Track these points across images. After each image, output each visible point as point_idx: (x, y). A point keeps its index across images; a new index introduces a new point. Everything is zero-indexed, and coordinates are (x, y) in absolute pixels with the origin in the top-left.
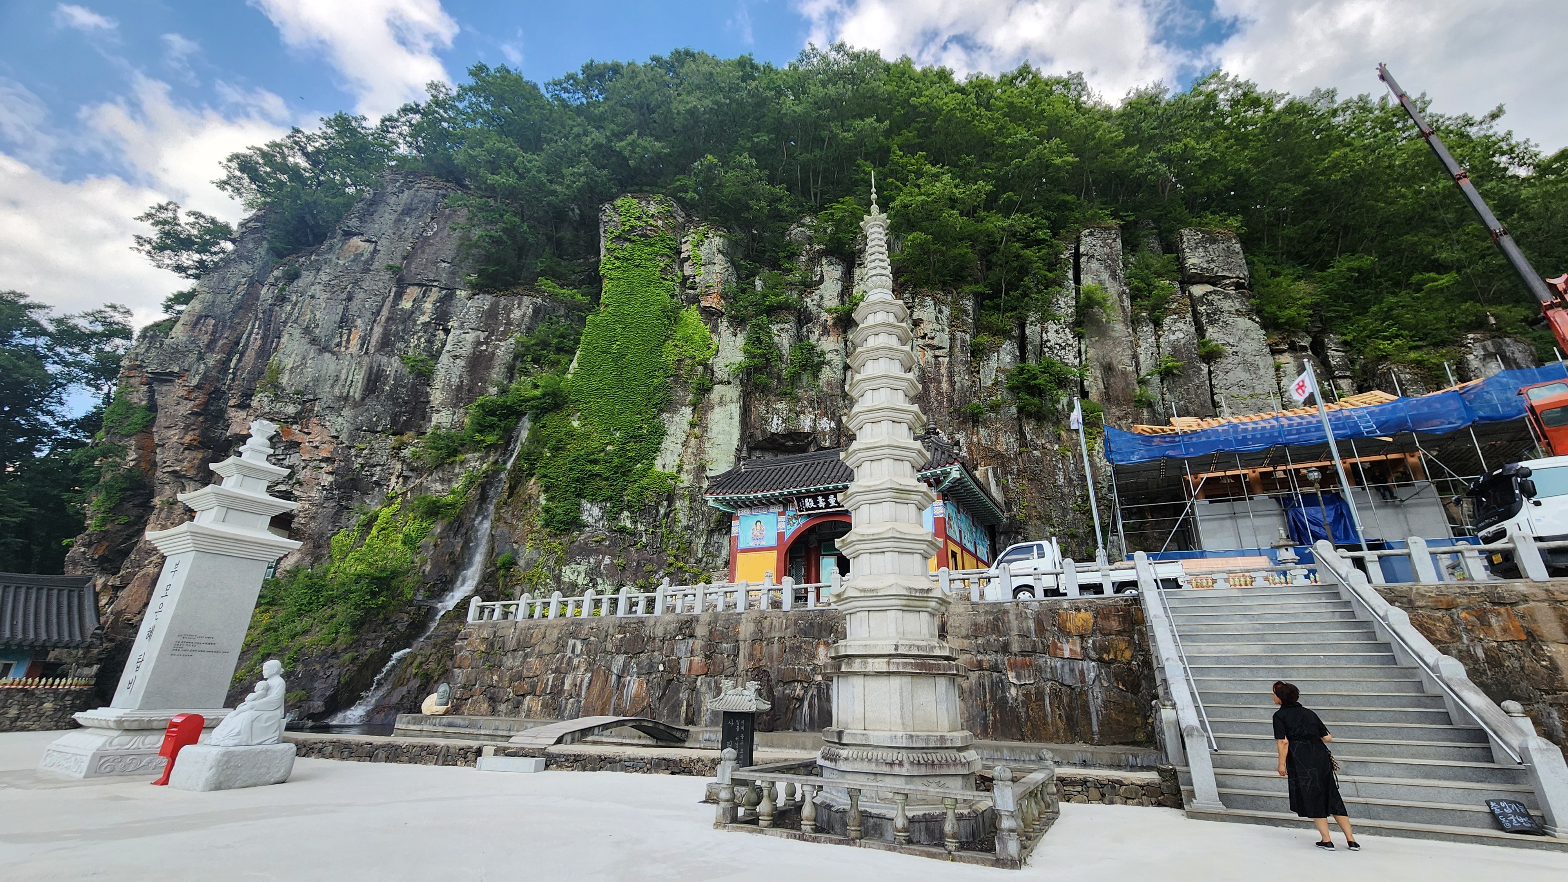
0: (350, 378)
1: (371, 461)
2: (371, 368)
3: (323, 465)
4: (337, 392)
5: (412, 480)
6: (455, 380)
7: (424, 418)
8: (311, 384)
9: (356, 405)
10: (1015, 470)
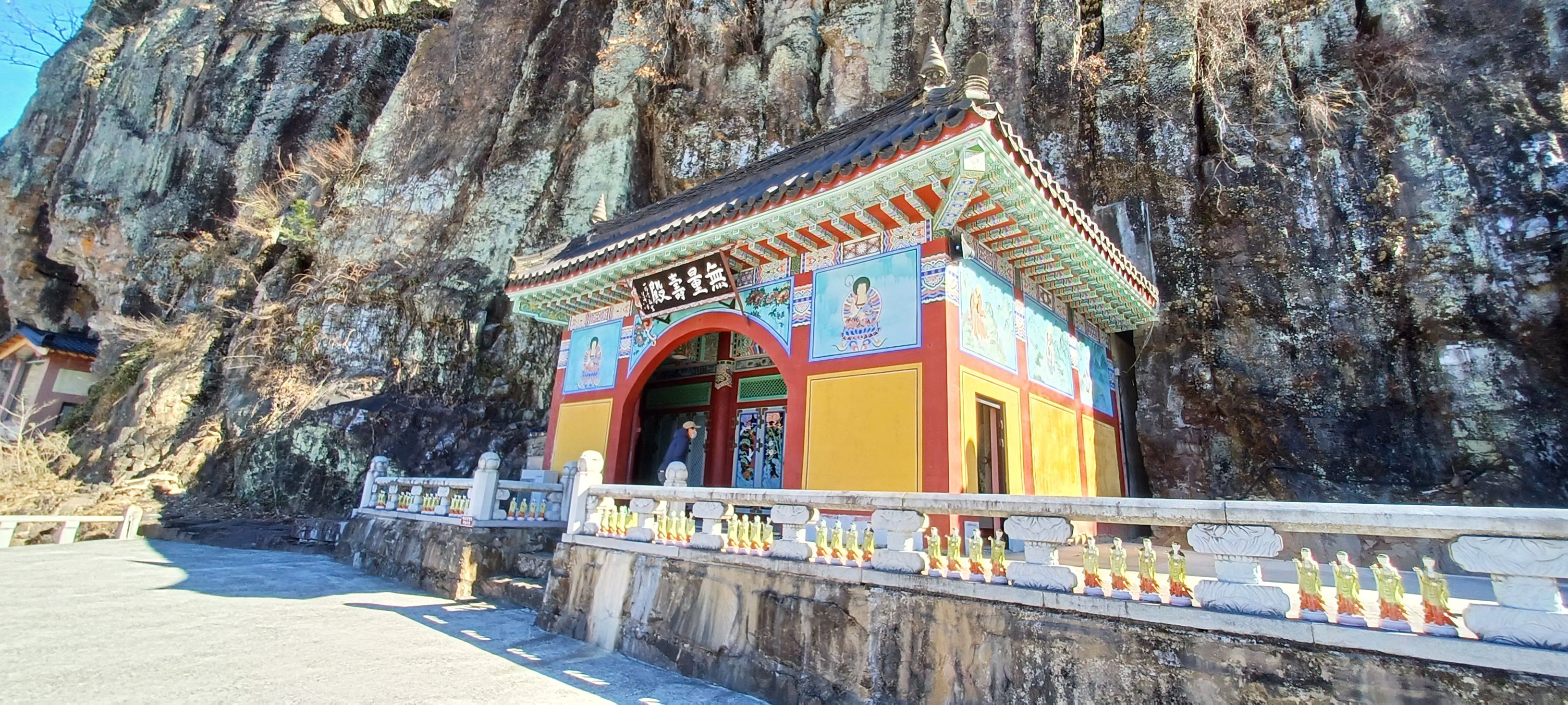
0: (155, 167)
2: (178, 150)
4: (138, 187)
8: (114, 180)
9: (156, 202)
10: (1186, 206)
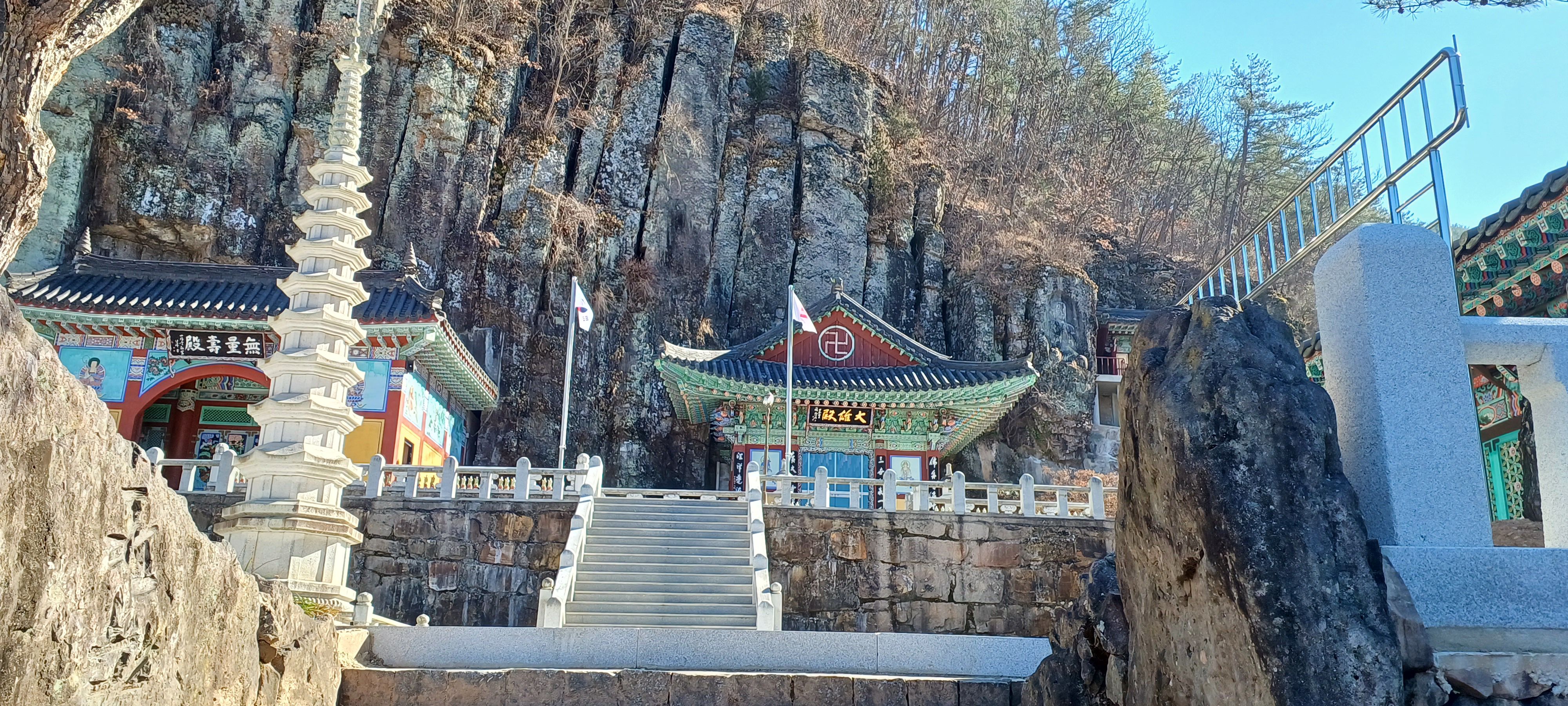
10: (525, 340)
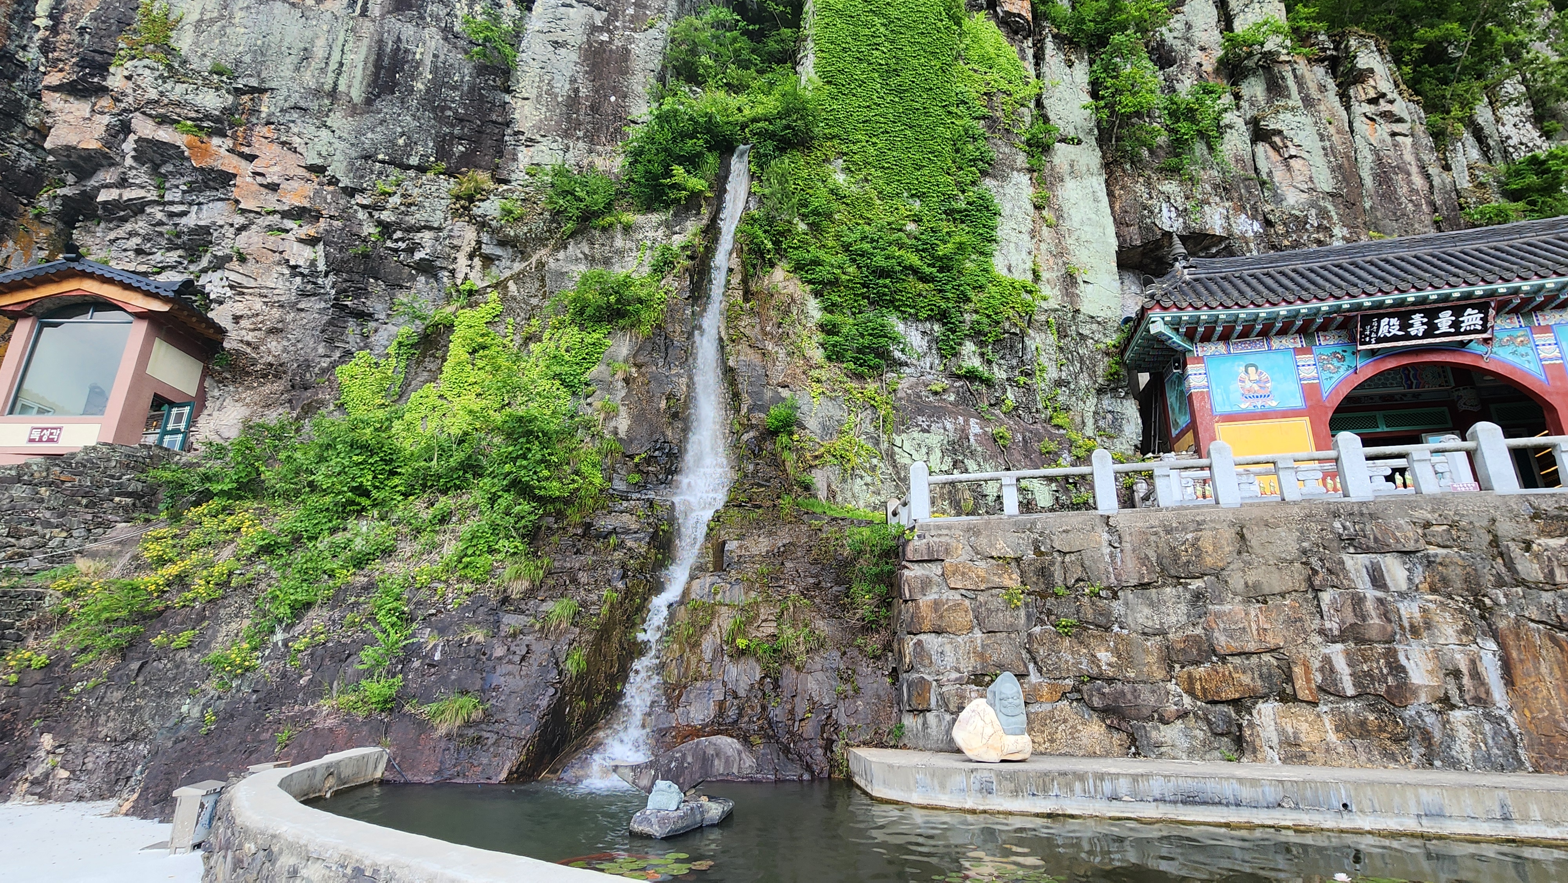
0: (336, 57)
1: (410, 220)
2: (381, 43)
3: (288, 224)
4: (309, 79)
5: (505, 263)
6: (562, 88)
7: (500, 154)
8: (247, 59)
9: (354, 110)
